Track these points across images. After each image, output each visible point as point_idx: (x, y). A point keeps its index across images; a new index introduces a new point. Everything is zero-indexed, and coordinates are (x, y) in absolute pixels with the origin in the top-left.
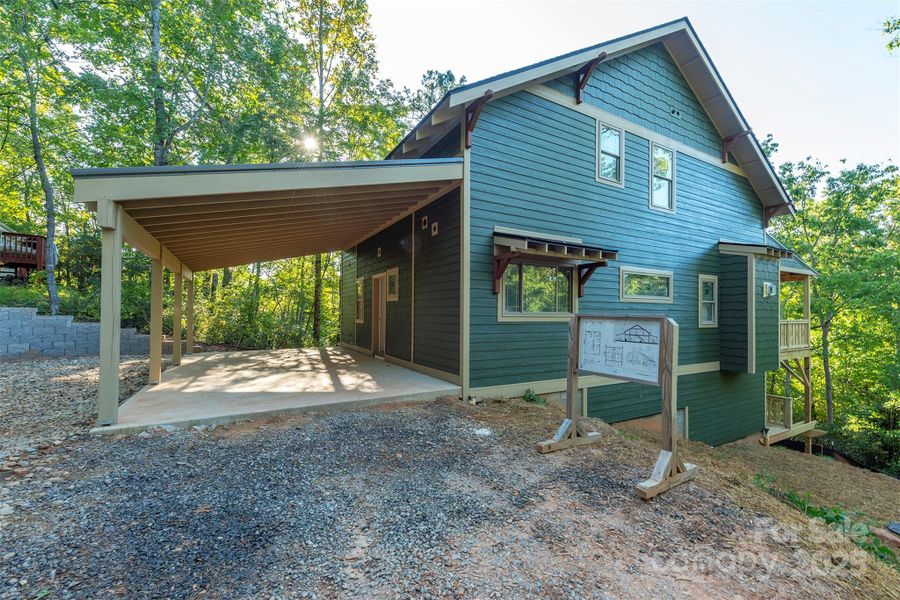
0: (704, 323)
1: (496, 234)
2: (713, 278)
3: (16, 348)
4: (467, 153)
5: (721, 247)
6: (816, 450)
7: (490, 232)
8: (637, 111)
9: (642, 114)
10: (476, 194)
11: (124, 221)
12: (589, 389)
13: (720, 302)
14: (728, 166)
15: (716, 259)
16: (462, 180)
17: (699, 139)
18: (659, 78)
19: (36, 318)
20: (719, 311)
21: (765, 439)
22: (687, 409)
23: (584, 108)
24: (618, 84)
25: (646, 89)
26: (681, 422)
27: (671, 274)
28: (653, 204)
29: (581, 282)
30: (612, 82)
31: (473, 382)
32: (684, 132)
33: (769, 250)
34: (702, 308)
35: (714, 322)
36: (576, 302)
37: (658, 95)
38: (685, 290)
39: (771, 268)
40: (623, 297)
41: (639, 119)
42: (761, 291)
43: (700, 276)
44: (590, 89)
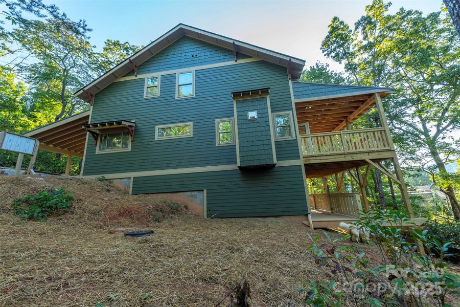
0: (219, 144)
2: (231, 119)
4: (92, 107)
8: (168, 66)
12: (134, 178)
14: (241, 61)
17: (214, 59)
18: (184, 48)
21: (309, 222)
22: (205, 191)
23: (139, 77)
24: (158, 61)
25: (175, 56)
26: (200, 199)
27: (191, 123)
28: (178, 97)
29: (132, 136)
30: (155, 62)
31: (85, 174)
32: (201, 61)
33: (237, 94)
34: (219, 136)
35: (232, 142)
36: (130, 144)
37: (183, 55)
38: (204, 129)
39: (257, 103)
40: (157, 139)
41: (170, 68)
42: (244, 117)
43: (216, 120)
44: (142, 70)
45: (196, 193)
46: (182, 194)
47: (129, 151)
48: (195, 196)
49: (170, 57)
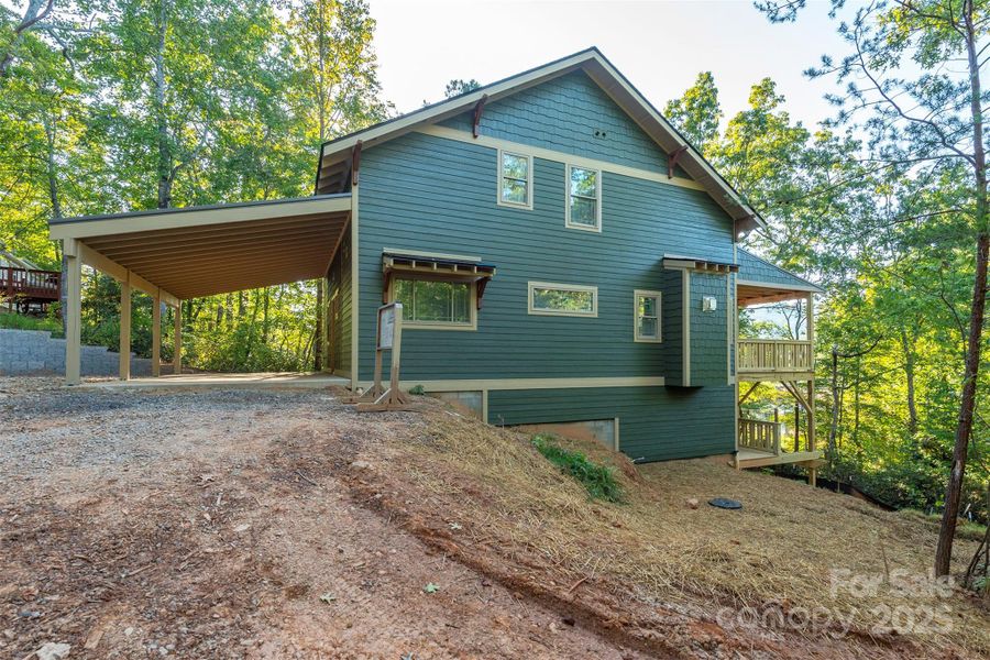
0: (639, 338)
1: (384, 254)
2: (658, 295)
3: (34, 364)
4: (355, 190)
5: (666, 263)
6: (821, 483)
7: (379, 253)
8: (548, 137)
9: (556, 139)
10: (364, 222)
11: (83, 251)
12: (489, 391)
13: (664, 317)
14: (676, 181)
15: (659, 274)
16: (351, 212)
17: (634, 157)
18: (580, 104)
19: (49, 340)
20: (663, 326)
21: (735, 462)
22: (617, 420)
23: (483, 140)
24: (525, 114)
25: (561, 116)
26: (609, 432)
27: (594, 289)
28: (570, 224)
29: (479, 295)
30: (517, 113)
31: (362, 376)
32: (612, 152)
33: (700, 264)
34: (638, 324)
35: (657, 338)
36: (474, 315)
37: (577, 120)
38: (615, 306)
39: (716, 283)
40: (532, 310)
41: (551, 144)
42: (698, 306)
43: (636, 291)
44: (489, 124)
45: (601, 423)
46: (579, 424)
47: (473, 332)
48: (601, 429)
49: (551, 113)
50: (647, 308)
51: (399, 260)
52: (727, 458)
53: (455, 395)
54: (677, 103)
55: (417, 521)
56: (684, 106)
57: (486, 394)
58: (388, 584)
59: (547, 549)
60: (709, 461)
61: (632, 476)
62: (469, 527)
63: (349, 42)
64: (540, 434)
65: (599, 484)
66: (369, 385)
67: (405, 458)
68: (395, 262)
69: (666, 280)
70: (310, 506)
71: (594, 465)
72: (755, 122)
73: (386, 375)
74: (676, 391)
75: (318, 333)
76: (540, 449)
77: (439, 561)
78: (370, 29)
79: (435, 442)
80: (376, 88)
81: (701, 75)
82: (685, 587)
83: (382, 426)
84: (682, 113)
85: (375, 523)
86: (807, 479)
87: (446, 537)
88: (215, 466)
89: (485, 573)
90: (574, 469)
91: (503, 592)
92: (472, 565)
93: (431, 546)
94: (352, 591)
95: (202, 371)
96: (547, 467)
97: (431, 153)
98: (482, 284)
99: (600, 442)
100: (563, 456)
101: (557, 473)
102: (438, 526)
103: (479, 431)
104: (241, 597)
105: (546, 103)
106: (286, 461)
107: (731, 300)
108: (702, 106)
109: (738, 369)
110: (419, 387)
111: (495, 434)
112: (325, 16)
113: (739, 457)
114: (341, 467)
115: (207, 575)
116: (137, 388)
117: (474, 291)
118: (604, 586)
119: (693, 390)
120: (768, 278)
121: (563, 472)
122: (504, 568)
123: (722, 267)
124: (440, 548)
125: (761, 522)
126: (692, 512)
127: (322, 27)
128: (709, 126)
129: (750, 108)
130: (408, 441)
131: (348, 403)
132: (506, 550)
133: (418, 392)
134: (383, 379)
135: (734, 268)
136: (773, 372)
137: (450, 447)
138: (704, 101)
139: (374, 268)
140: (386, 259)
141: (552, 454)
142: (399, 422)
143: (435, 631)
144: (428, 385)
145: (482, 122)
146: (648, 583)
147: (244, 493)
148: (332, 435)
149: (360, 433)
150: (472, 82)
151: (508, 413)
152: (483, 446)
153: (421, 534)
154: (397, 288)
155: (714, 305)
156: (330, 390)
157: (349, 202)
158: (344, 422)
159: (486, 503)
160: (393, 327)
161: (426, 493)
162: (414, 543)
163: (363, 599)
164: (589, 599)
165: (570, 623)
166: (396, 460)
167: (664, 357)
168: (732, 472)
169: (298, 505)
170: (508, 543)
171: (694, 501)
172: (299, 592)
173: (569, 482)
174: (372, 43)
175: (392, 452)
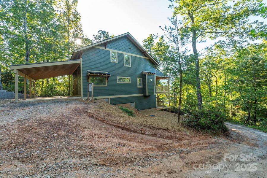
0: (138, 87)
1: (88, 72)
2: (142, 78)
4: (81, 59)
5: (143, 73)
6: (171, 112)
7: (87, 72)
9: (122, 49)
10: (83, 65)
11: (18, 72)
12: (110, 98)
13: (143, 83)
14: (144, 57)
16: (80, 63)
17: (136, 53)
18: (126, 42)
20: (143, 84)
22: (135, 102)
23: (107, 49)
24: (116, 44)
25: (122, 45)
26: (133, 105)
27: (130, 78)
28: (125, 65)
29: (107, 79)
30: (114, 44)
31: (84, 96)
32: (132, 52)
33: (148, 73)
34: (138, 84)
35: (142, 87)
36: (107, 83)
37: (125, 45)
38: (134, 81)
39: (152, 76)
40: (118, 82)
41: (121, 50)
42: (149, 80)
43: (138, 78)
44: (108, 46)
45: (132, 103)
46: (128, 104)
47: (106, 87)
49: (121, 44)
50: (140, 81)
51: (91, 73)
52: (155, 108)
53: (103, 99)
54: (146, 40)
55: (100, 119)
56: (147, 40)
57: (109, 99)
58: (97, 127)
59: (120, 121)
60: (152, 109)
61: (137, 112)
62: (108, 119)
63: (75, 21)
64: (120, 106)
65: (131, 114)
66: (86, 98)
67: (96, 110)
68: (90, 73)
69: (143, 76)
70: (83, 118)
71: (130, 110)
72: (160, 45)
73: (90, 96)
74: (145, 97)
75: (69, 87)
76: (120, 108)
77: (104, 124)
78: (80, 18)
79: (101, 108)
80: (82, 32)
81: (150, 35)
82: (139, 125)
83: (91, 106)
84: (147, 42)
85: (93, 120)
86: (169, 111)
87: (105, 121)
88: (64, 113)
89: (111, 125)
90: (126, 111)
91: (113, 127)
92: (109, 124)
93: (102, 122)
94: (92, 128)
95: (40, 97)
96: (121, 111)
97: (97, 51)
98: (108, 77)
99: (132, 106)
100: (124, 109)
101: (123, 112)
102: (103, 119)
103: (109, 105)
104: (77, 129)
105: (120, 42)
106: (76, 112)
107: (155, 79)
108: (150, 41)
109: (157, 92)
110: (96, 98)
111: (111, 106)
112: (69, 15)
113: (157, 108)
114: (86, 112)
115: (71, 127)
116: (33, 101)
117: (106, 79)
118: (128, 125)
119: (148, 96)
120: (161, 75)
121: (124, 112)
122: (114, 124)
123: (153, 73)
124: (104, 122)
125: (157, 118)
126: (146, 117)
127: (68, 17)
128: (152, 44)
129: (159, 42)
130: (96, 108)
131: (82, 102)
132: (114, 122)
133: (96, 99)
134: (89, 97)
135: (155, 74)
136: (163, 92)
137: (104, 108)
138: (151, 40)
139: (86, 74)
140: (88, 73)
141: (122, 109)
142: (94, 105)
143: (104, 131)
144: (98, 98)
145: (107, 45)
146: (134, 125)
147: (71, 116)
148: (83, 107)
149: (87, 107)
150: (104, 31)
151: (114, 102)
152: (110, 108)
153: (101, 120)
154: (91, 78)
155: (151, 81)
156: (77, 99)
157: (80, 61)
158: (84, 105)
159: (110, 116)
160: (91, 87)
161: (101, 115)
162: (100, 122)
163: (94, 128)
164: (126, 127)
165: (123, 130)
166: (95, 111)
167: (143, 90)
168: (155, 111)
169: (81, 118)
170: (114, 121)
171: (147, 116)
172: (85, 128)
173: (125, 113)
174: (80, 21)
175: (94, 110)
